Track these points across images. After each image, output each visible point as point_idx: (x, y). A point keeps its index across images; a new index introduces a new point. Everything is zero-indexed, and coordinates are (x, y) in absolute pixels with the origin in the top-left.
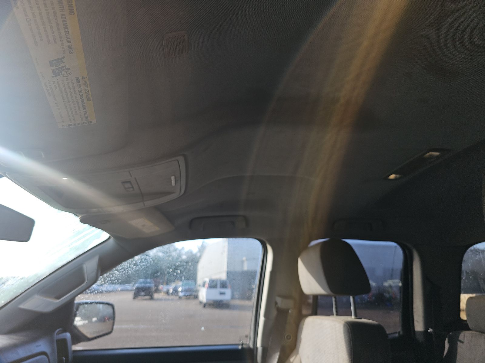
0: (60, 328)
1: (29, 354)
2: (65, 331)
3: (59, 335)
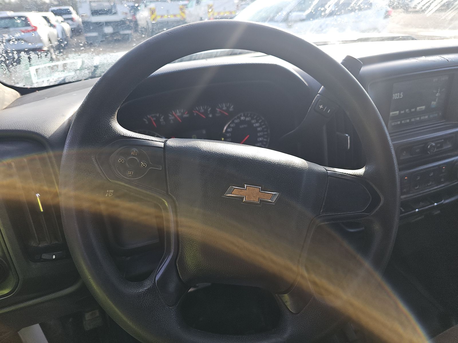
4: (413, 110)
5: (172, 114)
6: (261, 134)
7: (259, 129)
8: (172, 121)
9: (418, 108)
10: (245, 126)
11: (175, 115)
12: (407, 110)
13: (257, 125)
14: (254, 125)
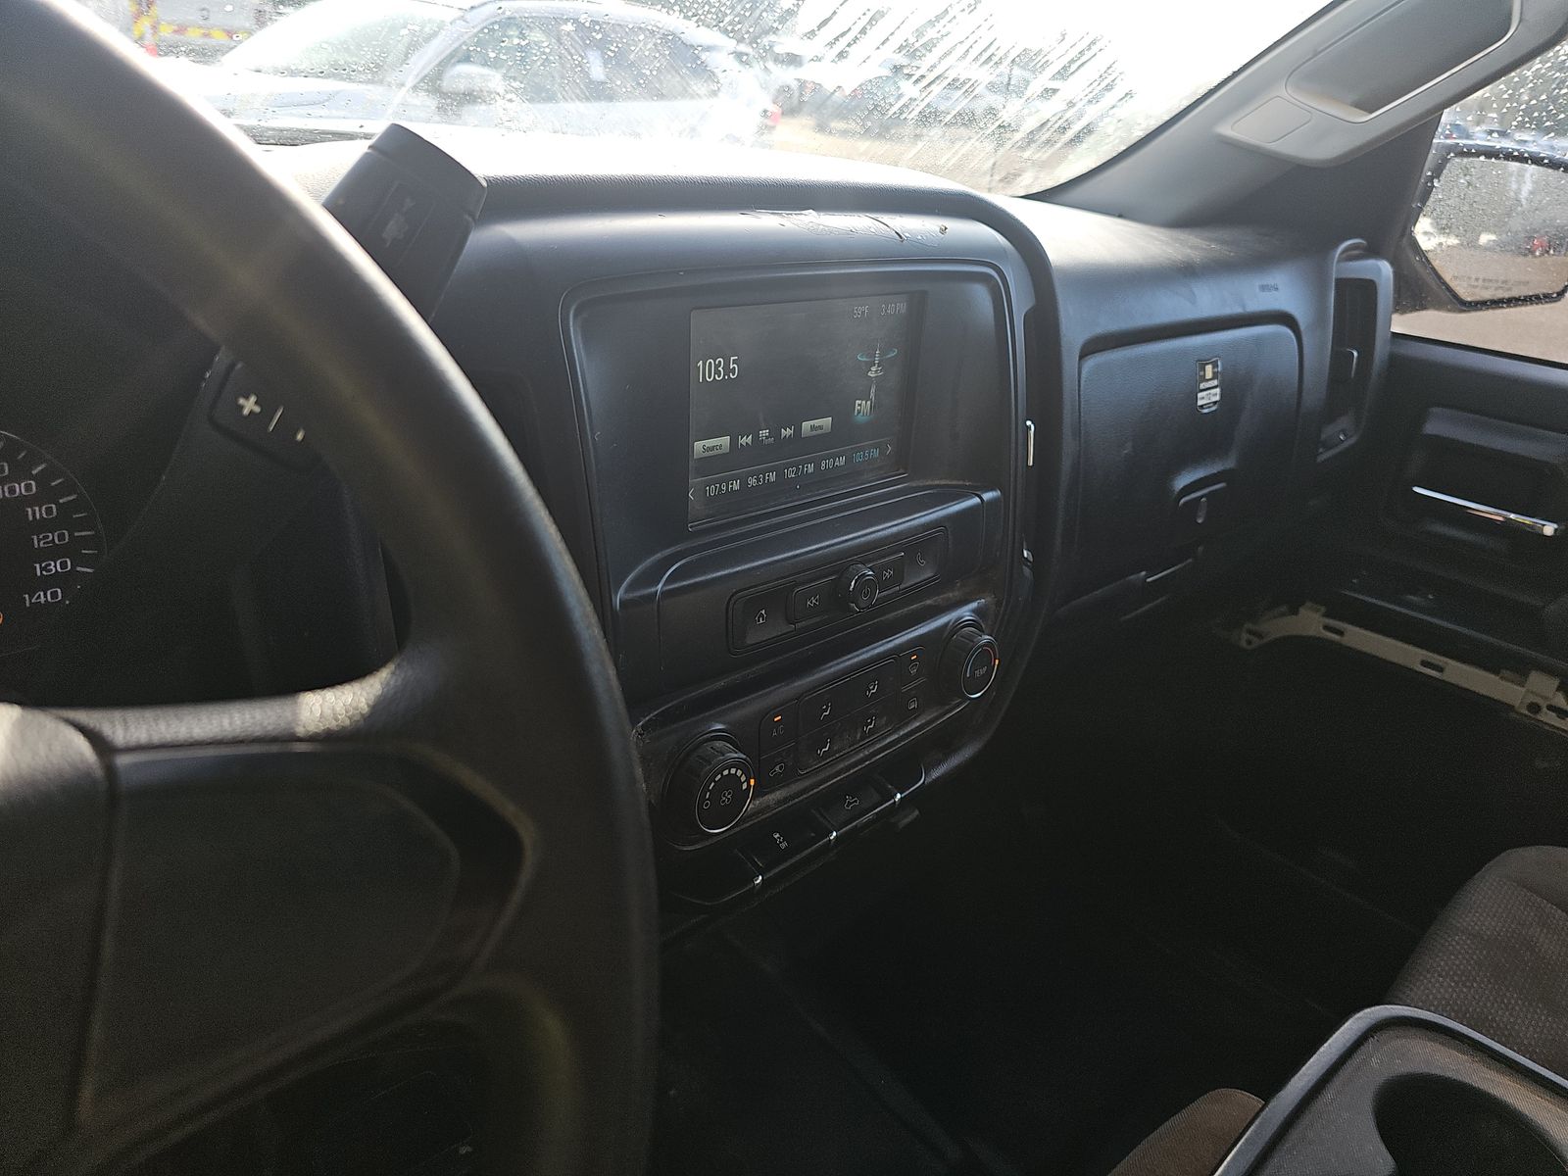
0: (1362, 238)
1: (1233, 309)
2: (1373, 251)
3: (1346, 263)
4: (787, 432)
7: (37, 512)
9: (806, 425)
12: (764, 433)
13: (23, 488)
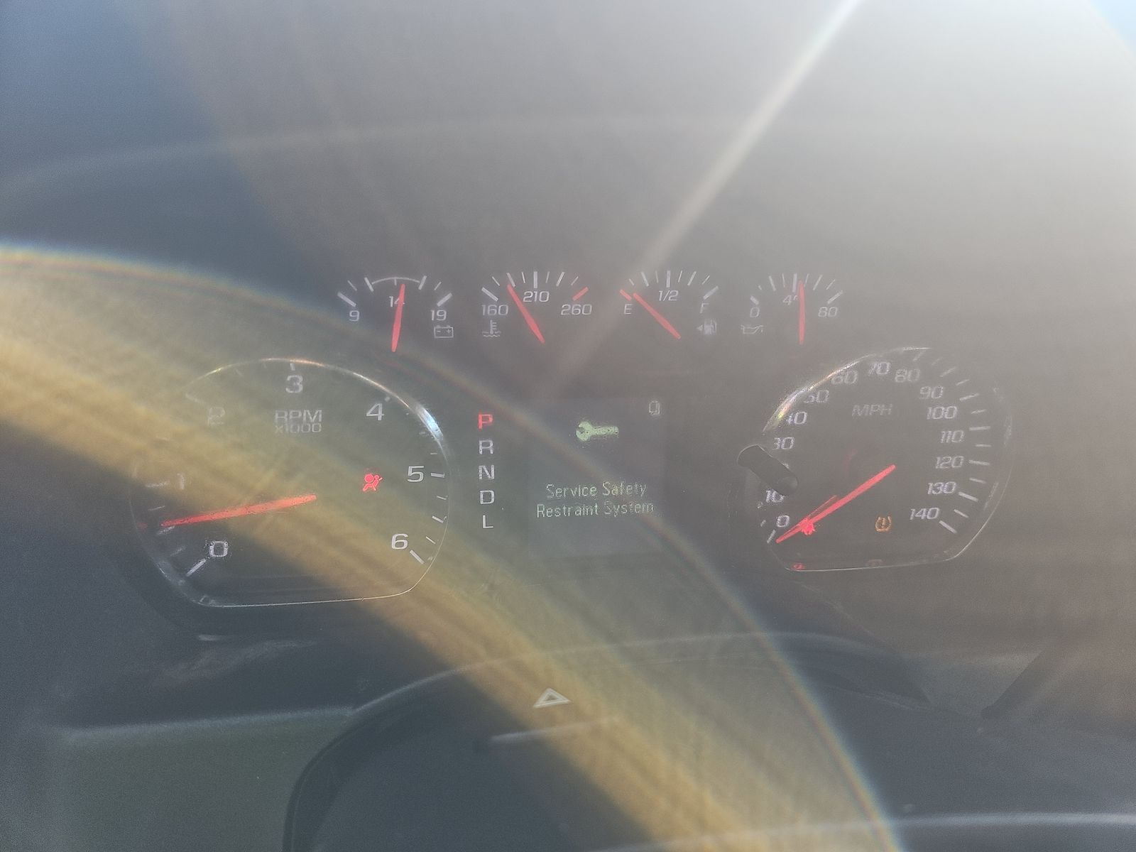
5: (503, 295)
6: (952, 461)
7: (949, 437)
8: (492, 325)
10: (882, 408)
11: (516, 299)
13: (945, 413)
14: (932, 413)
